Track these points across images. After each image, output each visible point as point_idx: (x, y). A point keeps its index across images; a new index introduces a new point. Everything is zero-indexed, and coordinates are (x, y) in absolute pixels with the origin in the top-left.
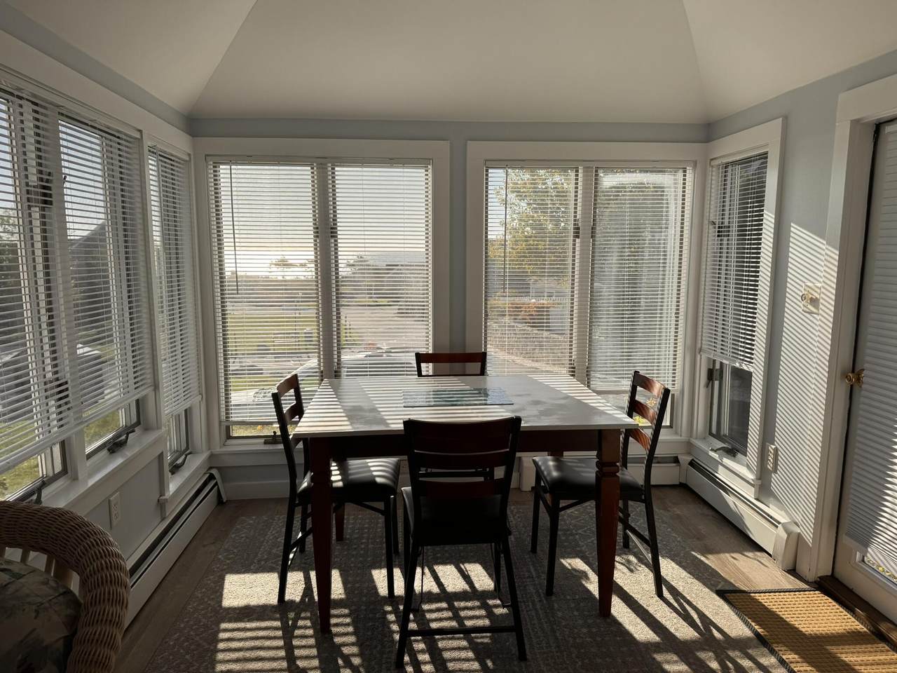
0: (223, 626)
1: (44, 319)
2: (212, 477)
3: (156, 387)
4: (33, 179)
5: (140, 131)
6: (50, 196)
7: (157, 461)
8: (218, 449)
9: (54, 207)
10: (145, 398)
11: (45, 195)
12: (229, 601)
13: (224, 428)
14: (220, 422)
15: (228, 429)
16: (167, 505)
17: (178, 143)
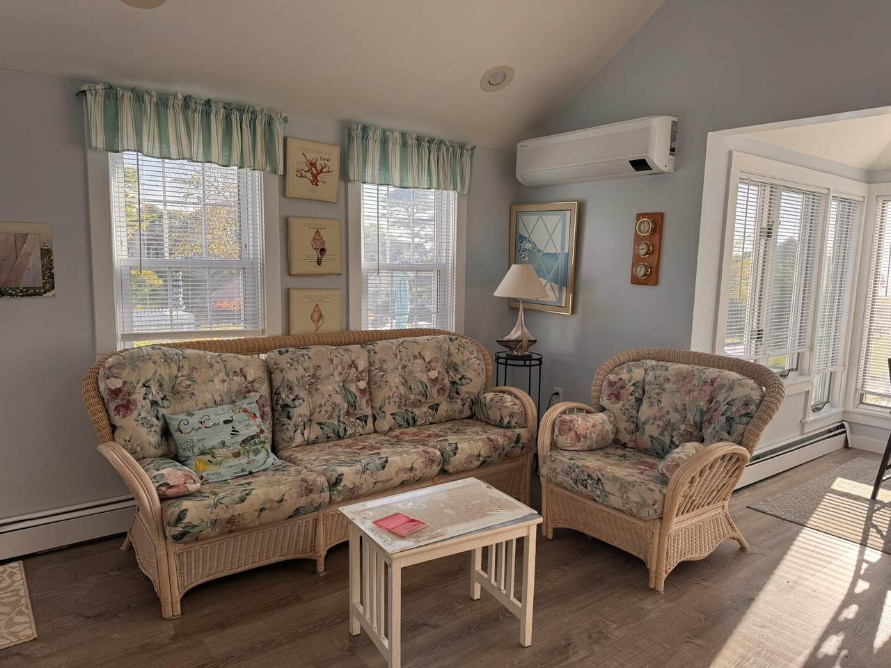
0: (828, 494)
1: (757, 295)
2: (842, 426)
3: (812, 349)
4: (765, 225)
5: (829, 189)
6: (771, 233)
7: (804, 395)
8: (850, 409)
9: (772, 239)
10: (803, 353)
11: (769, 233)
12: (835, 487)
13: (858, 395)
14: (856, 390)
15: (862, 396)
16: (806, 426)
17: (856, 190)
